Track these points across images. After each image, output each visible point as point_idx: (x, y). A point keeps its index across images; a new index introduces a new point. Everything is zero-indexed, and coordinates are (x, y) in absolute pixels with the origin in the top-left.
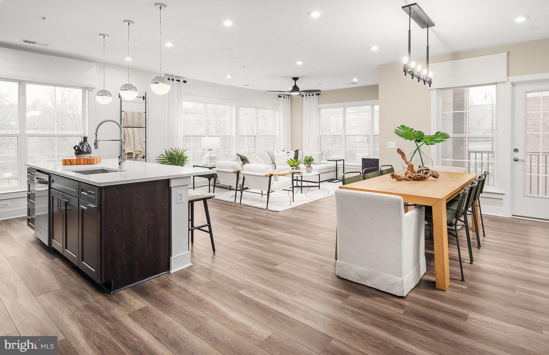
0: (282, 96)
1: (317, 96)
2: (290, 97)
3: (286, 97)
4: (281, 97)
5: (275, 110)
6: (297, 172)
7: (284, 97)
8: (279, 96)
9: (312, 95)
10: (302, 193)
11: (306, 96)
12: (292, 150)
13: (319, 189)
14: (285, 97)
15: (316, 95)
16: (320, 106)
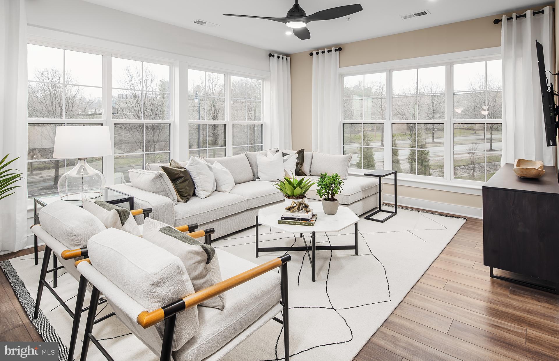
0: (276, 55)
1: (338, 52)
2: (289, 58)
3: (283, 58)
4: (273, 56)
5: (263, 80)
6: (302, 220)
7: (279, 57)
8: (270, 55)
9: (329, 51)
10: (314, 280)
11: (317, 53)
12: (292, 150)
13: (357, 253)
14: (281, 56)
15: (336, 50)
16: (343, 70)
